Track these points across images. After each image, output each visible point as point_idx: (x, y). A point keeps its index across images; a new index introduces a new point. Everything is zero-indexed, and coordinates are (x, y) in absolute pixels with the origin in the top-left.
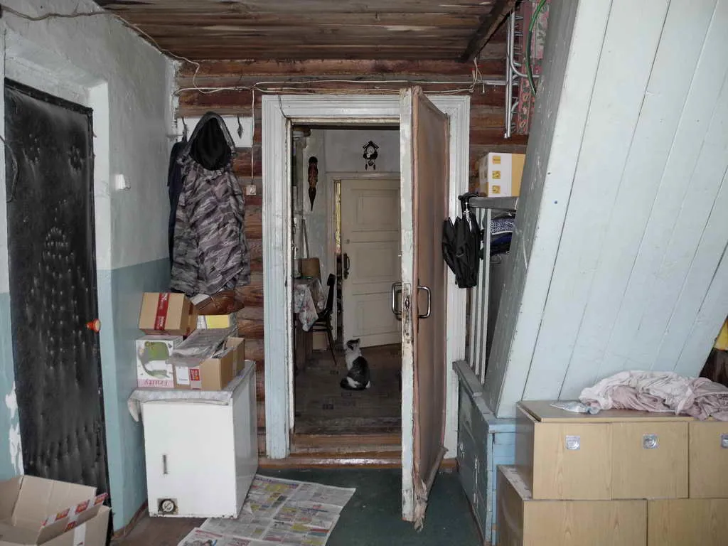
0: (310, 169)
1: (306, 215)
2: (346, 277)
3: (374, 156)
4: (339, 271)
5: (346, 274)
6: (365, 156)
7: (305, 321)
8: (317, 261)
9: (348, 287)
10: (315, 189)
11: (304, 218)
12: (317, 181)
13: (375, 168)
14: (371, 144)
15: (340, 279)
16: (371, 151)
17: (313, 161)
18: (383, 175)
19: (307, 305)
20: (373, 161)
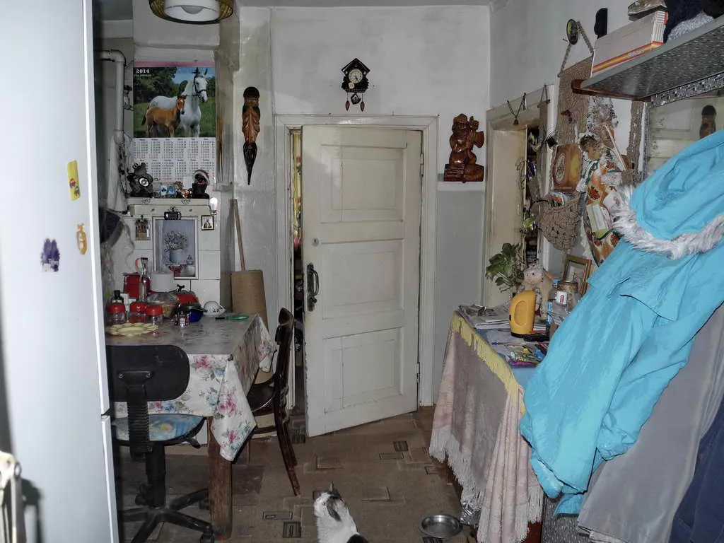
0: (245, 109)
1: (239, 192)
2: (311, 308)
3: (363, 86)
4: (298, 302)
5: (312, 301)
6: (345, 86)
7: (227, 440)
8: (259, 275)
9: (315, 325)
10: (254, 145)
11: (236, 197)
12: (258, 131)
13: (362, 108)
14: (356, 64)
15: (299, 315)
16: (356, 75)
17: (251, 93)
18: (376, 121)
19: (229, 404)
20: (359, 95)
